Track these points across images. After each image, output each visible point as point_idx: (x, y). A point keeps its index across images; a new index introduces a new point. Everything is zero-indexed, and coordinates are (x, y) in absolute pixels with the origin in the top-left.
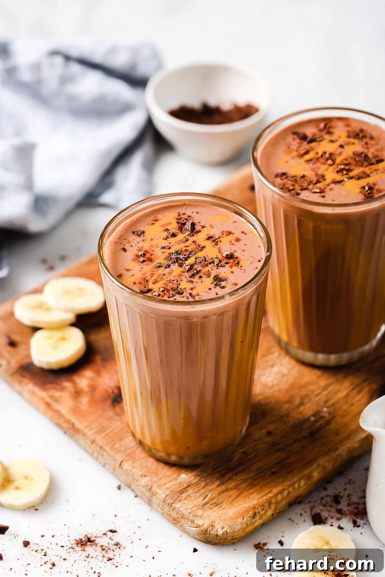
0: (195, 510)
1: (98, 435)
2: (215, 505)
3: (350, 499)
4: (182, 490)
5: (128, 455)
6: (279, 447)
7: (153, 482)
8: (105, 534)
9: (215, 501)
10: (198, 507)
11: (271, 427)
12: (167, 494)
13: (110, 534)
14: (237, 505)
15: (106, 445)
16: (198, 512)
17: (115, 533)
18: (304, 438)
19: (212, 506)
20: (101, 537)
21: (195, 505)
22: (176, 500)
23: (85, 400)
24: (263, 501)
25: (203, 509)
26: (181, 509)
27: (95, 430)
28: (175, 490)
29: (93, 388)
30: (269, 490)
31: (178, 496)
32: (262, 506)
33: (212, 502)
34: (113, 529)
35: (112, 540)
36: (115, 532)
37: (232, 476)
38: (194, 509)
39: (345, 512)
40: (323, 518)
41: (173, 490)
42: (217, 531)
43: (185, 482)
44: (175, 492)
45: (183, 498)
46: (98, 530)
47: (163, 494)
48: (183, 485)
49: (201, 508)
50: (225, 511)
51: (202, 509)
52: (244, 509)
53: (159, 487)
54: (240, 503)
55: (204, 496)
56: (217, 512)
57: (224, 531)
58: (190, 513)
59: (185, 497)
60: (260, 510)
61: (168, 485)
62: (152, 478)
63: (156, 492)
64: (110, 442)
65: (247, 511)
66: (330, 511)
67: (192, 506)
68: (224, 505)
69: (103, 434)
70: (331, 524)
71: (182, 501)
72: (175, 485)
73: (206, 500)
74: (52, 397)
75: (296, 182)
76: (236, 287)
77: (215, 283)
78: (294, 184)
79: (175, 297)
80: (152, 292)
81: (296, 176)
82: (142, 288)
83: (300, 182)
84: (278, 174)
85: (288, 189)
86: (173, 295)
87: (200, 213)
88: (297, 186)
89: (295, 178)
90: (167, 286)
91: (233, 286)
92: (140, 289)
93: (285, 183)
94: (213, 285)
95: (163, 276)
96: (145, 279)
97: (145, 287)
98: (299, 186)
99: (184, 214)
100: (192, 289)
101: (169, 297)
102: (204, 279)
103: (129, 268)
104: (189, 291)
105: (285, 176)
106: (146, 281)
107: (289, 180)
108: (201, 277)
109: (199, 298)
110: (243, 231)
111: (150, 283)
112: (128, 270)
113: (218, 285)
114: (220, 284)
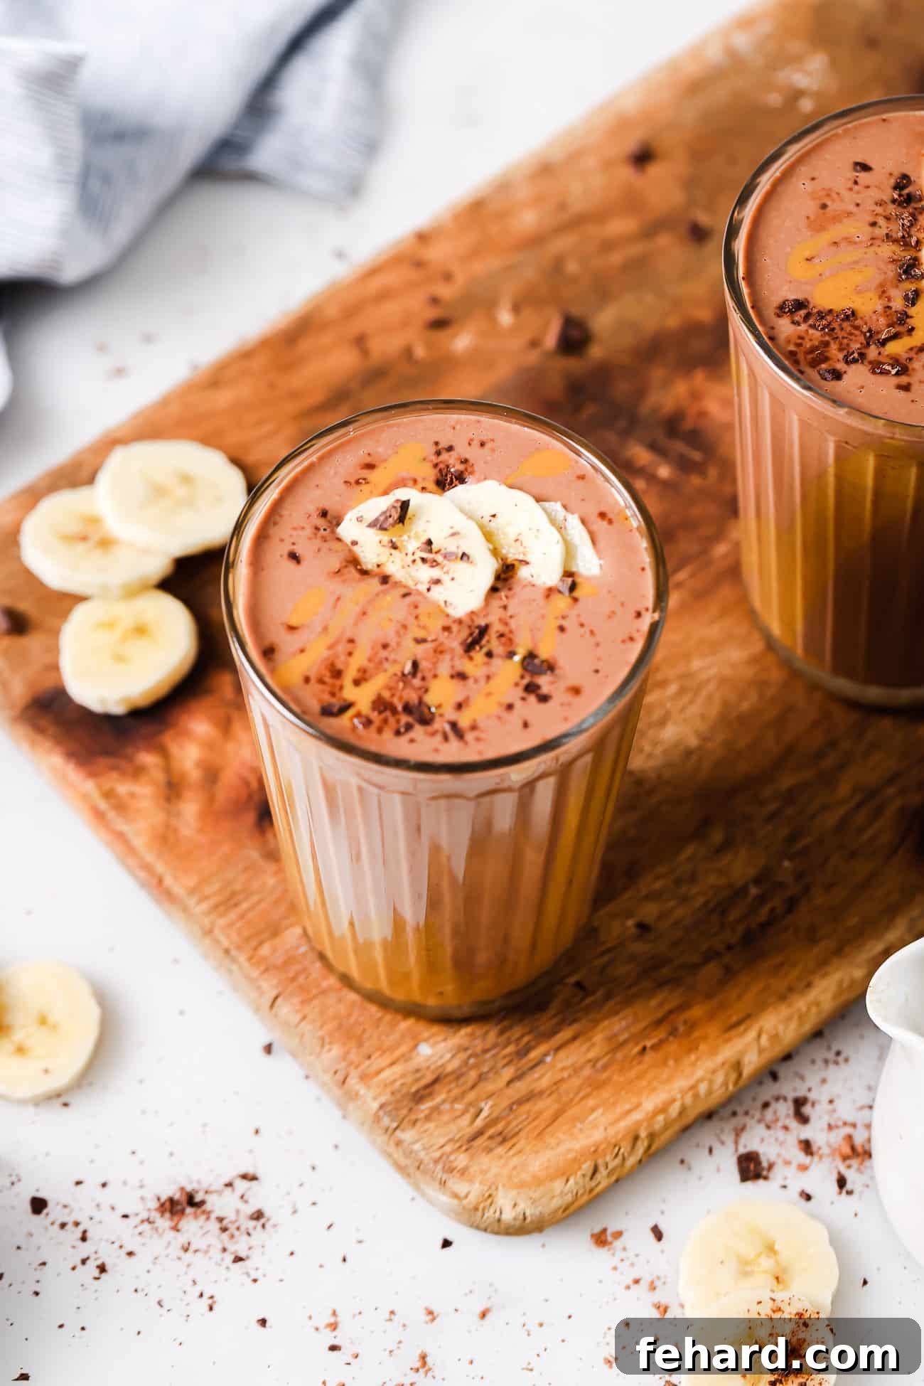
0: (451, 1153)
1: (222, 915)
2: (500, 1139)
3: (834, 1111)
4: (422, 1092)
5: (293, 979)
6: (665, 972)
7: (351, 1063)
8: (229, 1185)
9: (500, 1127)
10: (458, 1145)
11: (649, 911)
12: (383, 1099)
13: (241, 1186)
14: (553, 1141)
15: (239, 948)
16: (456, 1159)
17: (254, 1182)
18: (729, 948)
19: (492, 1144)
20: (219, 1192)
21: (451, 1136)
22: (403, 1119)
23: (190, 808)
24: (617, 1133)
25: (470, 1151)
26: (417, 1147)
27: (212, 901)
28: (404, 1091)
29: (211, 775)
30: (635, 1100)
31: (410, 1110)
32: (615, 1146)
33: (491, 1132)
34: (251, 1171)
35: (246, 1202)
36: (254, 1178)
37: (546, 1055)
38: (448, 1149)
39: (819, 1148)
40: (765, 1164)
41: (399, 1091)
42: (501, 1213)
43: (428, 1068)
44: (403, 1096)
45: (422, 1115)
46: (212, 1171)
47: (375, 1099)
48: (423, 1077)
49: (464, 1148)
50: (524, 1157)
51: (467, 1150)
52: (570, 1156)
53: (364, 1078)
54: (561, 1136)
55: (472, 1110)
56: (502, 1161)
57: (518, 1212)
58: (436, 1161)
59: (426, 1112)
60: (608, 1158)
61: (386, 1074)
62: (347, 1053)
63: (357, 1094)
64: (248, 939)
65: (577, 1161)
66: (782, 1144)
67: (442, 1141)
68: (522, 1142)
69: (233, 915)
70: (783, 1183)
71: (419, 1124)
72: (403, 1076)
73: (479, 1122)
74: (109, 795)
75: (831, 332)
76: (577, 700)
77: (526, 681)
78: (827, 338)
79: (411, 735)
80: (351, 712)
81: (830, 311)
82: (327, 698)
83: (840, 334)
84: (784, 303)
85: (810, 357)
86: (409, 727)
87: (488, 446)
88: (834, 347)
89: (829, 318)
90: (393, 695)
91: (569, 697)
92: (320, 701)
93: (803, 334)
94: (519, 692)
95: (384, 654)
96: (332, 665)
97: (333, 694)
98: (840, 350)
99: (450, 449)
100: (459, 706)
101: (398, 733)
102: (497, 662)
103: (294, 622)
104: (450, 714)
105: (803, 312)
106: (337, 674)
107: (813, 327)
108: (489, 655)
109: (478, 739)
110: (603, 509)
111: (347, 680)
112: (292, 628)
113: (531, 688)
114: (538, 687)
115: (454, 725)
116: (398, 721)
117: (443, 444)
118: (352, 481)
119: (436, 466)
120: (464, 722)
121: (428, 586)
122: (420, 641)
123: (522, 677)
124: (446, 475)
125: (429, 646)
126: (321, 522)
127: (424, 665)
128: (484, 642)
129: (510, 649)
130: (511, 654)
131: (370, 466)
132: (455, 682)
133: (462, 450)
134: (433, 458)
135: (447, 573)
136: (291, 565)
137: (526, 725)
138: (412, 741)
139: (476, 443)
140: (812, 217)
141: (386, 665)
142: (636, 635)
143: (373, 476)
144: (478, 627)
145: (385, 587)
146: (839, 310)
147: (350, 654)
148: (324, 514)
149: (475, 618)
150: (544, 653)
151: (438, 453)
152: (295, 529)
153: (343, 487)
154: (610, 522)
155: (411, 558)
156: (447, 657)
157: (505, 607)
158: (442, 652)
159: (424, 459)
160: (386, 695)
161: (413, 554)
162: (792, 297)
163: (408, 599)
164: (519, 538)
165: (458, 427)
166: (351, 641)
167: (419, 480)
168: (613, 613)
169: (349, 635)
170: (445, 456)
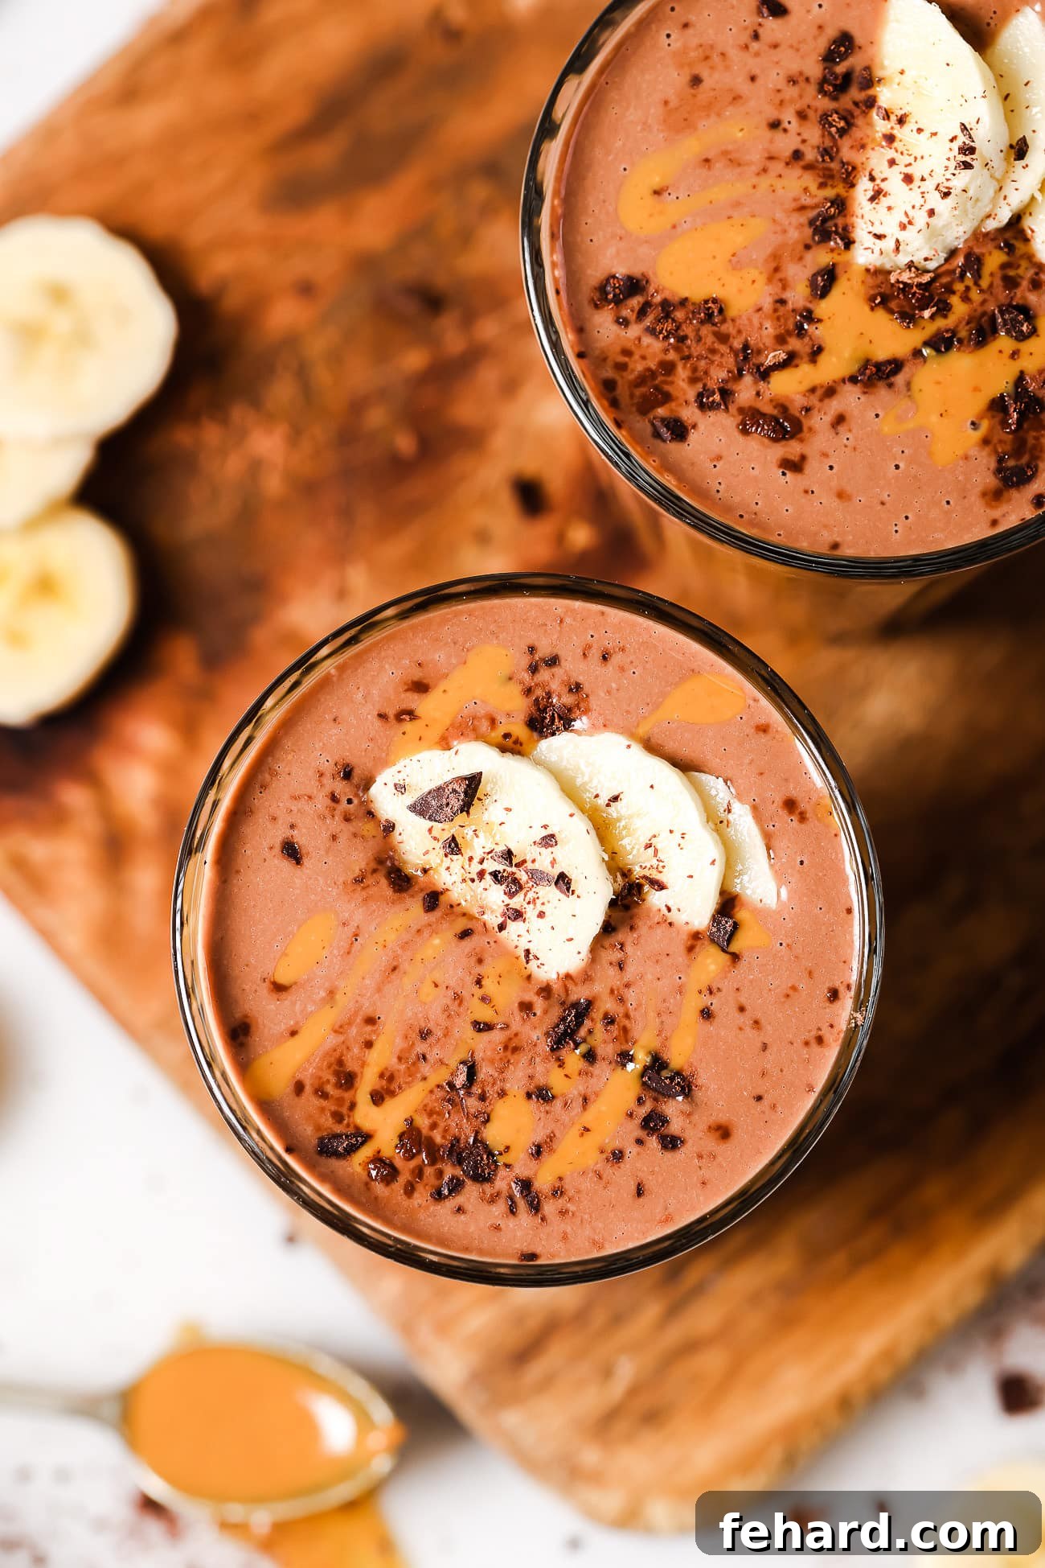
75: (680, 344)
76: (724, 1150)
77: (643, 1111)
78: (672, 356)
79: (460, 1199)
80: (366, 1152)
81: (684, 302)
82: (328, 1122)
83: (697, 350)
84: (607, 280)
85: (638, 392)
86: (456, 1186)
87: (616, 659)
88: (682, 373)
89: (679, 315)
90: (434, 1126)
91: (710, 1143)
92: (318, 1128)
93: (630, 346)
94: (634, 1129)
95: (421, 1047)
96: (340, 1062)
97: (338, 1117)
98: (693, 380)
99: (553, 661)
100: (538, 1152)
101: (438, 1196)
102: (601, 1069)
103: (282, 979)
104: (522, 1165)
105: (636, 302)
106: (348, 1080)
107: (651, 331)
108: (590, 1057)
109: (563, 1213)
110: (794, 793)
111: (362, 1095)
112: (279, 988)
113: (653, 1123)
114: (665, 1121)
115: (526, 1185)
116: (440, 1174)
117: (544, 651)
118: (391, 713)
119: (528, 691)
120: (543, 1181)
121: (500, 920)
122: (483, 1027)
123: (640, 1101)
124: (545, 709)
125: (497, 1036)
126: (341, 787)
127: (485, 1072)
128: (583, 1032)
129: (624, 1047)
130: (625, 1057)
131: (420, 688)
132: (534, 1103)
133: (573, 667)
134: (526, 676)
135: (533, 902)
136: (286, 865)
137: (640, 1191)
138: (460, 1210)
139: (595, 654)
140: (674, 102)
141: (425, 1068)
142: (826, 1032)
143: (426, 706)
144: (575, 1005)
145: (433, 917)
146: (698, 302)
147: (369, 1045)
148: (347, 774)
149: (570, 986)
150: (677, 1058)
151: (534, 669)
152: (295, 798)
153: (378, 723)
154: (803, 818)
155: (476, 868)
156: (523, 1059)
157: (621, 966)
158: (516, 1050)
159: (510, 679)
160: (423, 1122)
161: (481, 862)
162: (621, 271)
163: (468, 944)
164: (654, 841)
165: (568, 620)
166: (371, 1021)
167: (499, 718)
168: (794, 988)
169: (367, 1009)
170: (544, 675)
